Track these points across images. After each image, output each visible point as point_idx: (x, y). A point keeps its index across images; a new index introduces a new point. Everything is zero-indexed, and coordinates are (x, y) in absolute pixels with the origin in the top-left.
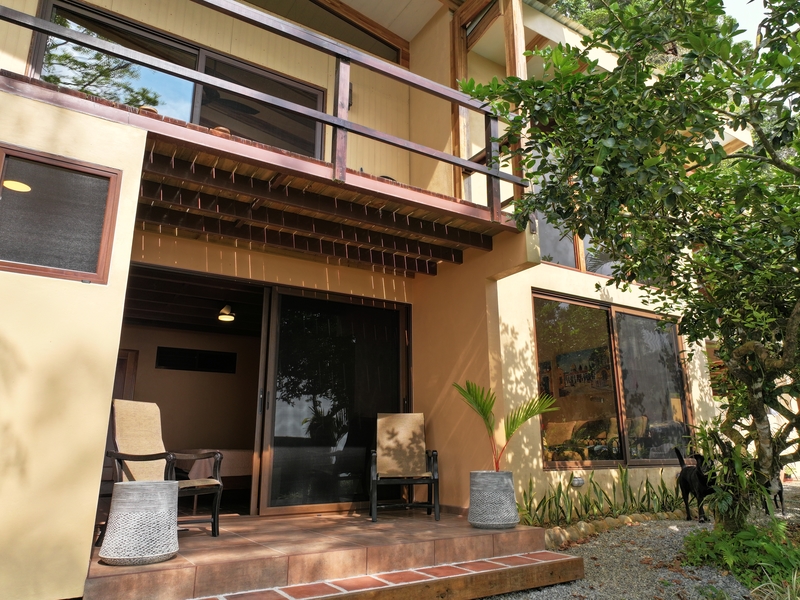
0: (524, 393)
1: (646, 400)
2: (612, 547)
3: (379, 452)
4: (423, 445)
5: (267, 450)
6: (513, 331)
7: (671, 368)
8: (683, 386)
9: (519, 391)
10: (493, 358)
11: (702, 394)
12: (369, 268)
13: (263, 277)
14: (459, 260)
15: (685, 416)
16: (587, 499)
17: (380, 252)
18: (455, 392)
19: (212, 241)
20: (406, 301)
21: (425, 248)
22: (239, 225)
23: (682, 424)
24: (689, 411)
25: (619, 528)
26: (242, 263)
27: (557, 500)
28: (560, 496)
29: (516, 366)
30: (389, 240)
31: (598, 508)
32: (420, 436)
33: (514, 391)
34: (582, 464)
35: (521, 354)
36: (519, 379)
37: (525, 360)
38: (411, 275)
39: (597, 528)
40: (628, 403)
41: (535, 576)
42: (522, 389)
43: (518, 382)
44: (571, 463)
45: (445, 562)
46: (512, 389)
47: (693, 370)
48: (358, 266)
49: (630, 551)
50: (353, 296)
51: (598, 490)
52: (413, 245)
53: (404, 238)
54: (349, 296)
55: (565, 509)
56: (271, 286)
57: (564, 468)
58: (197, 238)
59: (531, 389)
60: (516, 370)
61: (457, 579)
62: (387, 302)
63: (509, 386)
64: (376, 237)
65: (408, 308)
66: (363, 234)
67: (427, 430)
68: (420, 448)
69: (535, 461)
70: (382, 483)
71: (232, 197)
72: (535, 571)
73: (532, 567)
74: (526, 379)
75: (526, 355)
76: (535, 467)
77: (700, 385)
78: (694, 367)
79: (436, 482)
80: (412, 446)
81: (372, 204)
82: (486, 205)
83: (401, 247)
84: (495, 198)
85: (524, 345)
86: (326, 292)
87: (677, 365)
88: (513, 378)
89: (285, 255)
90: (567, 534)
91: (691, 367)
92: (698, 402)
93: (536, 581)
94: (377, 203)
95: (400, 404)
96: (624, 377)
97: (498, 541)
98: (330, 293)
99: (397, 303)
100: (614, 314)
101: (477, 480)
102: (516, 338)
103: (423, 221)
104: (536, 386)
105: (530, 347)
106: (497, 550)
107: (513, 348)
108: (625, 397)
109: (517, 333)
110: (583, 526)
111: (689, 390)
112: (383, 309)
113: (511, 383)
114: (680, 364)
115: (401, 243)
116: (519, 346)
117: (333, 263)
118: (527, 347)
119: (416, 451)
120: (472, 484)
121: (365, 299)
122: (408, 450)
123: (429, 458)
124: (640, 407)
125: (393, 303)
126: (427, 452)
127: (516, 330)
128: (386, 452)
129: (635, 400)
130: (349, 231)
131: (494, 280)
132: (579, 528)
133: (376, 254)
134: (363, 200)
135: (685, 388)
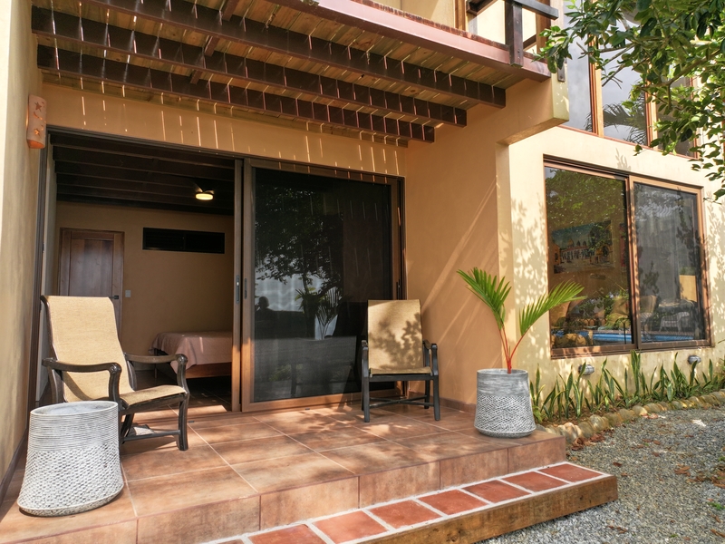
0: (532, 277)
1: (660, 280)
2: (634, 447)
3: (370, 343)
4: (419, 336)
5: (247, 343)
6: (521, 207)
7: (690, 244)
8: (700, 263)
9: (527, 275)
10: (503, 239)
11: (720, 272)
12: (355, 135)
13: (233, 147)
14: (463, 121)
15: (700, 296)
16: (598, 389)
17: (368, 115)
18: (457, 277)
19: (168, 103)
20: (398, 174)
21: (423, 107)
22: (194, 81)
23: (696, 304)
24: (705, 290)
25: (634, 421)
26: (206, 130)
27: (567, 393)
28: (570, 388)
29: (523, 247)
30: (379, 96)
31: (609, 397)
32: (415, 326)
33: (521, 275)
34: (591, 350)
35: (530, 233)
36: (526, 260)
37: (533, 240)
38: (404, 144)
39: (611, 422)
40: (642, 283)
41: (562, 503)
42: (530, 272)
43: (525, 265)
44: (580, 350)
45: (453, 484)
46: (518, 272)
47: (712, 246)
48: (343, 133)
49: (657, 455)
50: (338, 169)
51: (609, 377)
52: (408, 103)
53: (397, 95)
54: (333, 169)
55: (574, 400)
56: (242, 158)
57: (572, 355)
58: (149, 99)
59: (540, 273)
60: (524, 251)
61: (471, 517)
62: (377, 175)
63: (516, 270)
64: (363, 93)
65: (400, 182)
66: (346, 89)
67: (423, 318)
68: (415, 339)
69: (542, 351)
70: (376, 380)
71: (176, 38)
72: (563, 497)
73: (559, 493)
74: (533, 260)
75: (534, 234)
76: (541, 357)
77: (718, 262)
78: (714, 242)
79: (436, 379)
80: (407, 337)
81: (357, 43)
82: (503, 42)
83: (393, 107)
84: (516, 33)
85: (533, 223)
86: (306, 165)
87: (695, 240)
88: (520, 260)
89: (257, 120)
90: (580, 431)
91: (711, 242)
92: (715, 279)
93: (563, 508)
94: (363, 41)
95: (393, 290)
96: (639, 255)
97: (513, 455)
98: (312, 166)
99: (388, 177)
100: (632, 186)
101: (486, 382)
102: (524, 215)
103: (421, 69)
104: (546, 268)
105: (539, 225)
106: (512, 466)
107: (521, 226)
108: (639, 278)
109: (525, 209)
110: (597, 421)
111: (706, 268)
112: (372, 183)
113: (519, 265)
114: (698, 239)
115: (393, 100)
116: (527, 224)
117: (314, 129)
118: (536, 225)
119: (411, 342)
120: (480, 386)
121: (352, 172)
122: (402, 342)
123: (426, 350)
124: (653, 287)
125: (383, 176)
126: (424, 343)
127: (524, 206)
128: (378, 343)
129: (650, 281)
130: (330, 85)
131: (505, 145)
132: (592, 422)
133: (363, 116)
134: (345, 37)
135: (702, 265)
